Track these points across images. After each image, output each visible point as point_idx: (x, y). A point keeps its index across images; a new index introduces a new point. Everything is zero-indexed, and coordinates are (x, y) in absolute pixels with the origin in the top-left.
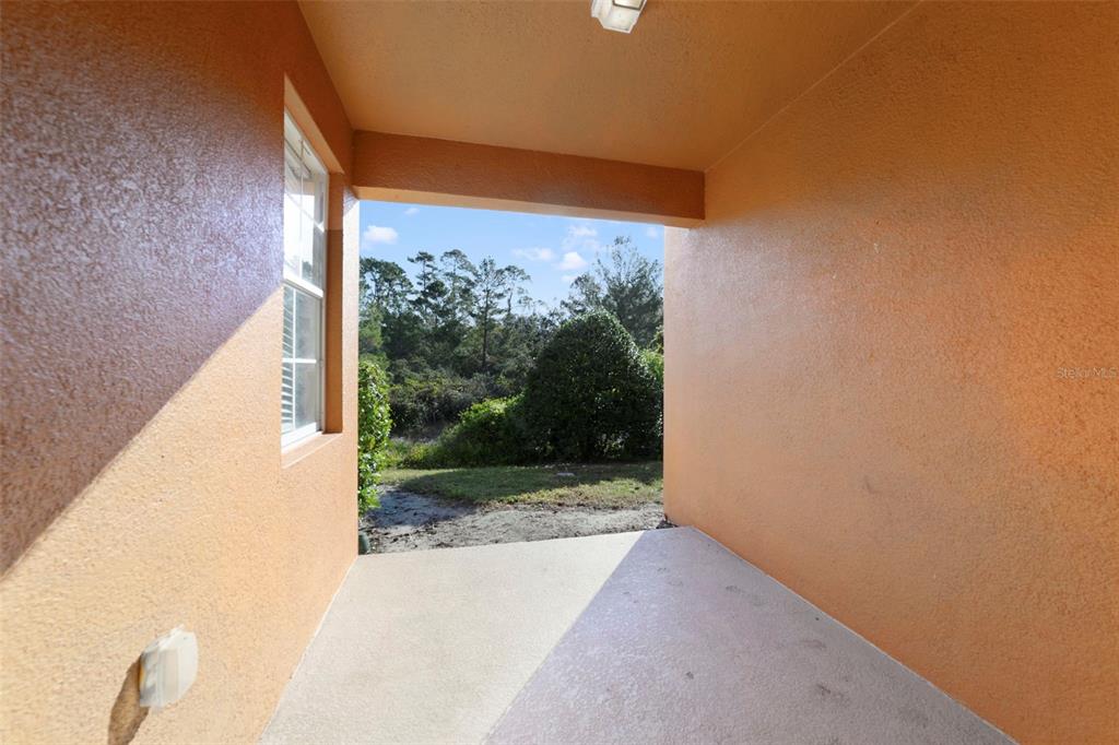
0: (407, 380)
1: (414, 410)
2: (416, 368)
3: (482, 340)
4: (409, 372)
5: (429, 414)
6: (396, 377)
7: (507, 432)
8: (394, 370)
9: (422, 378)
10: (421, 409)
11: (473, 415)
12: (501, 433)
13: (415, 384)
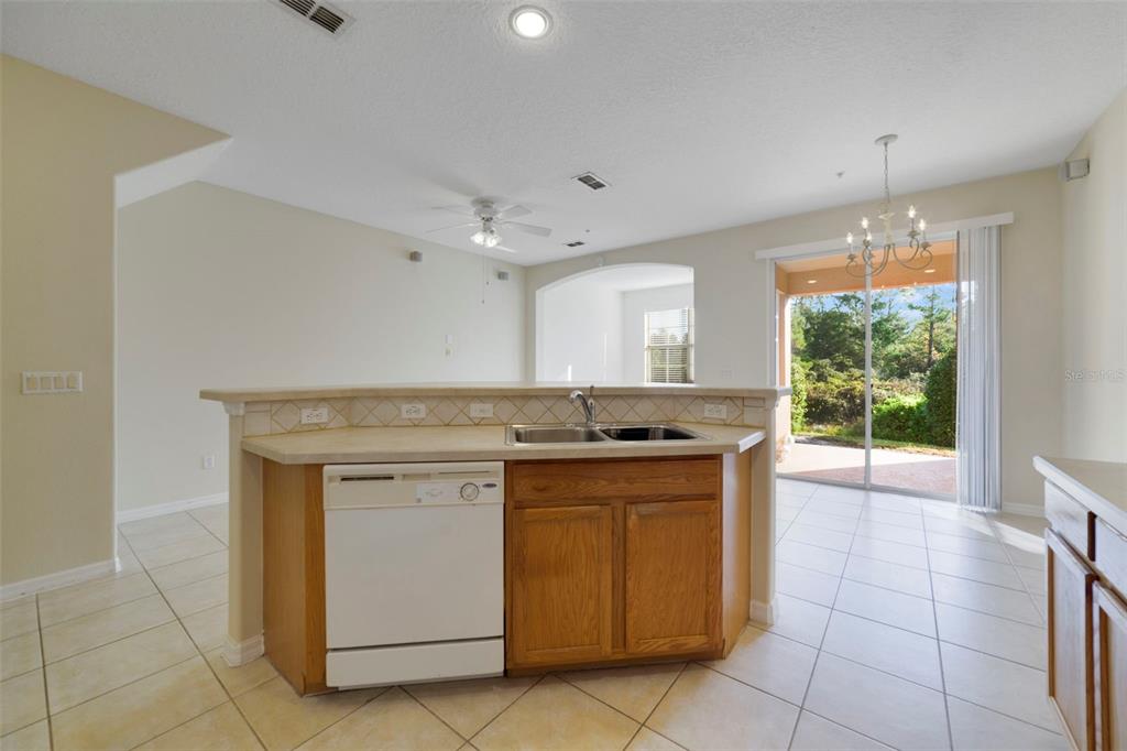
0: (829, 379)
1: (834, 405)
2: (841, 367)
3: (927, 336)
4: (833, 371)
5: (850, 409)
6: (818, 376)
7: (917, 423)
8: (818, 370)
9: (846, 377)
10: (842, 406)
11: (884, 407)
12: (911, 423)
13: (837, 382)
